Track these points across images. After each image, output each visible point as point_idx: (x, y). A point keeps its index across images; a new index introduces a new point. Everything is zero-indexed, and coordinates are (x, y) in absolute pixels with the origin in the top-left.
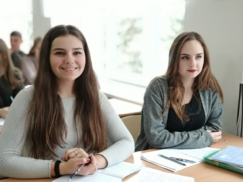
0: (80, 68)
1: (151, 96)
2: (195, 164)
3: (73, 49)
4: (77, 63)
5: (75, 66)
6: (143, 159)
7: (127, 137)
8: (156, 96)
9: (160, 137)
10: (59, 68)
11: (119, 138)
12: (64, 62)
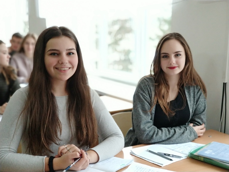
0: (73, 67)
1: (140, 94)
2: (182, 159)
3: (67, 50)
4: (70, 63)
5: (69, 65)
6: (132, 154)
7: (117, 134)
8: (144, 94)
9: (149, 132)
10: (53, 68)
11: (110, 135)
12: (58, 62)
